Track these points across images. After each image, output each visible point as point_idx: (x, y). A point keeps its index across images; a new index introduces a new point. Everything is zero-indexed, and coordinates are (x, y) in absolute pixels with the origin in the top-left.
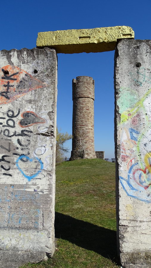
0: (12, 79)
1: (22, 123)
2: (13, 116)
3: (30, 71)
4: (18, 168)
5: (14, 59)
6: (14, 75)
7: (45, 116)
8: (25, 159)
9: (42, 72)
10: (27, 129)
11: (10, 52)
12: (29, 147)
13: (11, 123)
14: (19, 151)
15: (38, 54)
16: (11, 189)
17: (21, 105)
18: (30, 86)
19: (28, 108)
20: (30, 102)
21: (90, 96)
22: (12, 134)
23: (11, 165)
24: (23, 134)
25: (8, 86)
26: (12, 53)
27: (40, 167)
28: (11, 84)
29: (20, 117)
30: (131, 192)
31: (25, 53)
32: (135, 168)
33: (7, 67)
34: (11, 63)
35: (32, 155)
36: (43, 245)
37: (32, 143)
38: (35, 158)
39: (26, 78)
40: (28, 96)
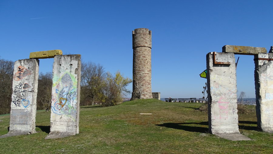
0: (21, 71)
1: (24, 88)
2: (21, 85)
3: (27, 68)
4: (22, 104)
5: (22, 63)
6: (22, 69)
7: (31, 85)
8: (24, 100)
9: (31, 68)
10: (25, 90)
11: (21, 60)
12: (26, 96)
13: (20, 88)
14: (23, 98)
15: (30, 61)
16: (20, 111)
17: (24, 81)
18: (27, 74)
19: (26, 82)
20: (26, 80)
21: (146, 45)
22: (21, 91)
23: (20, 102)
24: (24, 92)
25: (20, 74)
26: (22, 61)
27: (28, 103)
28: (21, 73)
29: (23, 85)
30: (55, 111)
31: (26, 61)
32: (56, 103)
33: (20, 67)
34: (21, 65)
35: (27, 99)
36: (28, 130)
37: (27, 95)
38: (27, 100)
39: (26, 71)
40: (26, 77)
